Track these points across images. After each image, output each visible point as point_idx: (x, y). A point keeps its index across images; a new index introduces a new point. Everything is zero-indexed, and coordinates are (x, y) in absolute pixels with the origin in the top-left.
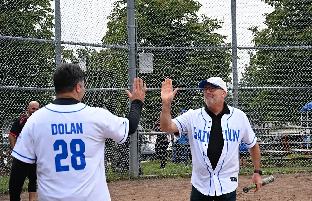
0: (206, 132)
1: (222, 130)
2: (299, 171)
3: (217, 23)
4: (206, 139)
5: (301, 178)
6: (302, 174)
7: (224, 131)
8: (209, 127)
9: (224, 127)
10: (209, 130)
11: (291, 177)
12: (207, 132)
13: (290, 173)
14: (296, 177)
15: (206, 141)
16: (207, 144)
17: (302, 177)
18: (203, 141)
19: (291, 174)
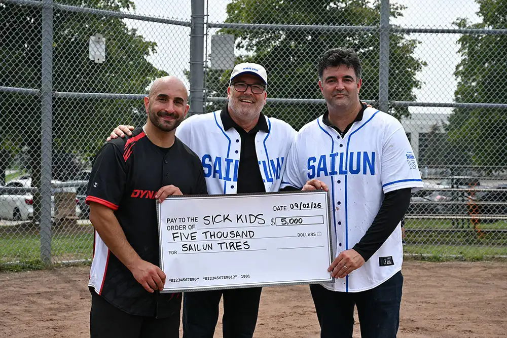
0: (232, 161)
1: (259, 160)
2: (494, 257)
3: (397, 9)
4: (231, 175)
5: (493, 271)
6: (497, 264)
7: (262, 163)
8: (237, 152)
9: (261, 156)
10: (237, 157)
11: (475, 269)
12: (234, 162)
13: (478, 260)
14: (485, 268)
15: (232, 179)
16: (235, 184)
17: (498, 271)
18: (227, 178)
19: (478, 264)
